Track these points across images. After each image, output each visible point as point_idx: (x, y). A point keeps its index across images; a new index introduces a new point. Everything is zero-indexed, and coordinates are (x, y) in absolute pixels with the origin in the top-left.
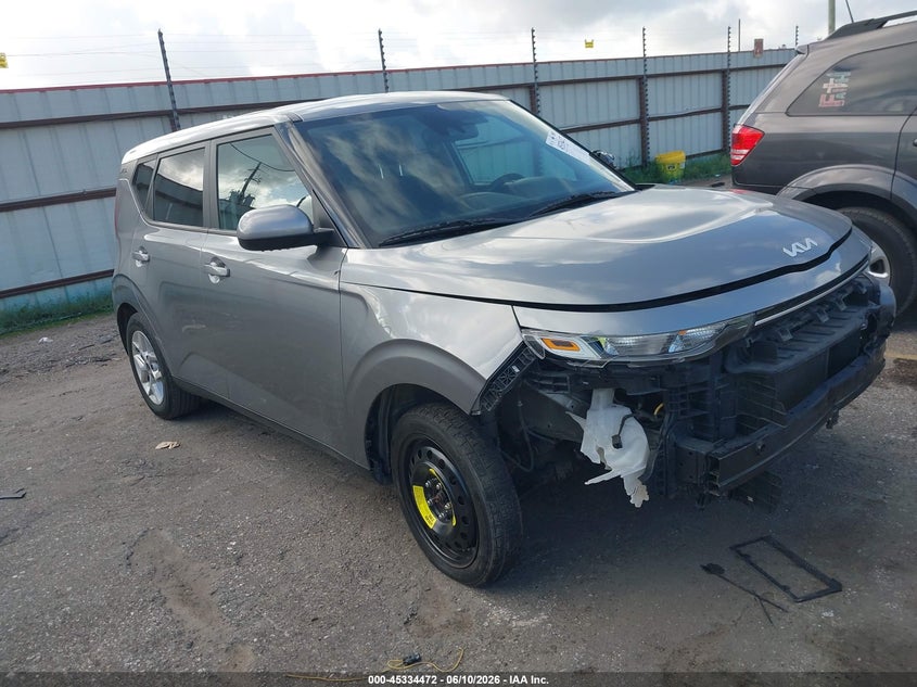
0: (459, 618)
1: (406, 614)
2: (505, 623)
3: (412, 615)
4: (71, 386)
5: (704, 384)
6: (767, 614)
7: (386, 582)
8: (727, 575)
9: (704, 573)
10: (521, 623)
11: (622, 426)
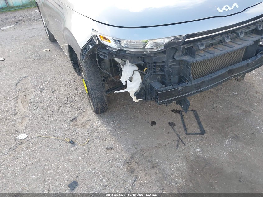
0: (86, 122)
1: (73, 117)
2: (98, 127)
3: (74, 118)
4: (35, 27)
5: (164, 62)
6: (178, 145)
7: (74, 106)
8: (175, 128)
9: (168, 125)
10: (102, 129)
11: (133, 73)
